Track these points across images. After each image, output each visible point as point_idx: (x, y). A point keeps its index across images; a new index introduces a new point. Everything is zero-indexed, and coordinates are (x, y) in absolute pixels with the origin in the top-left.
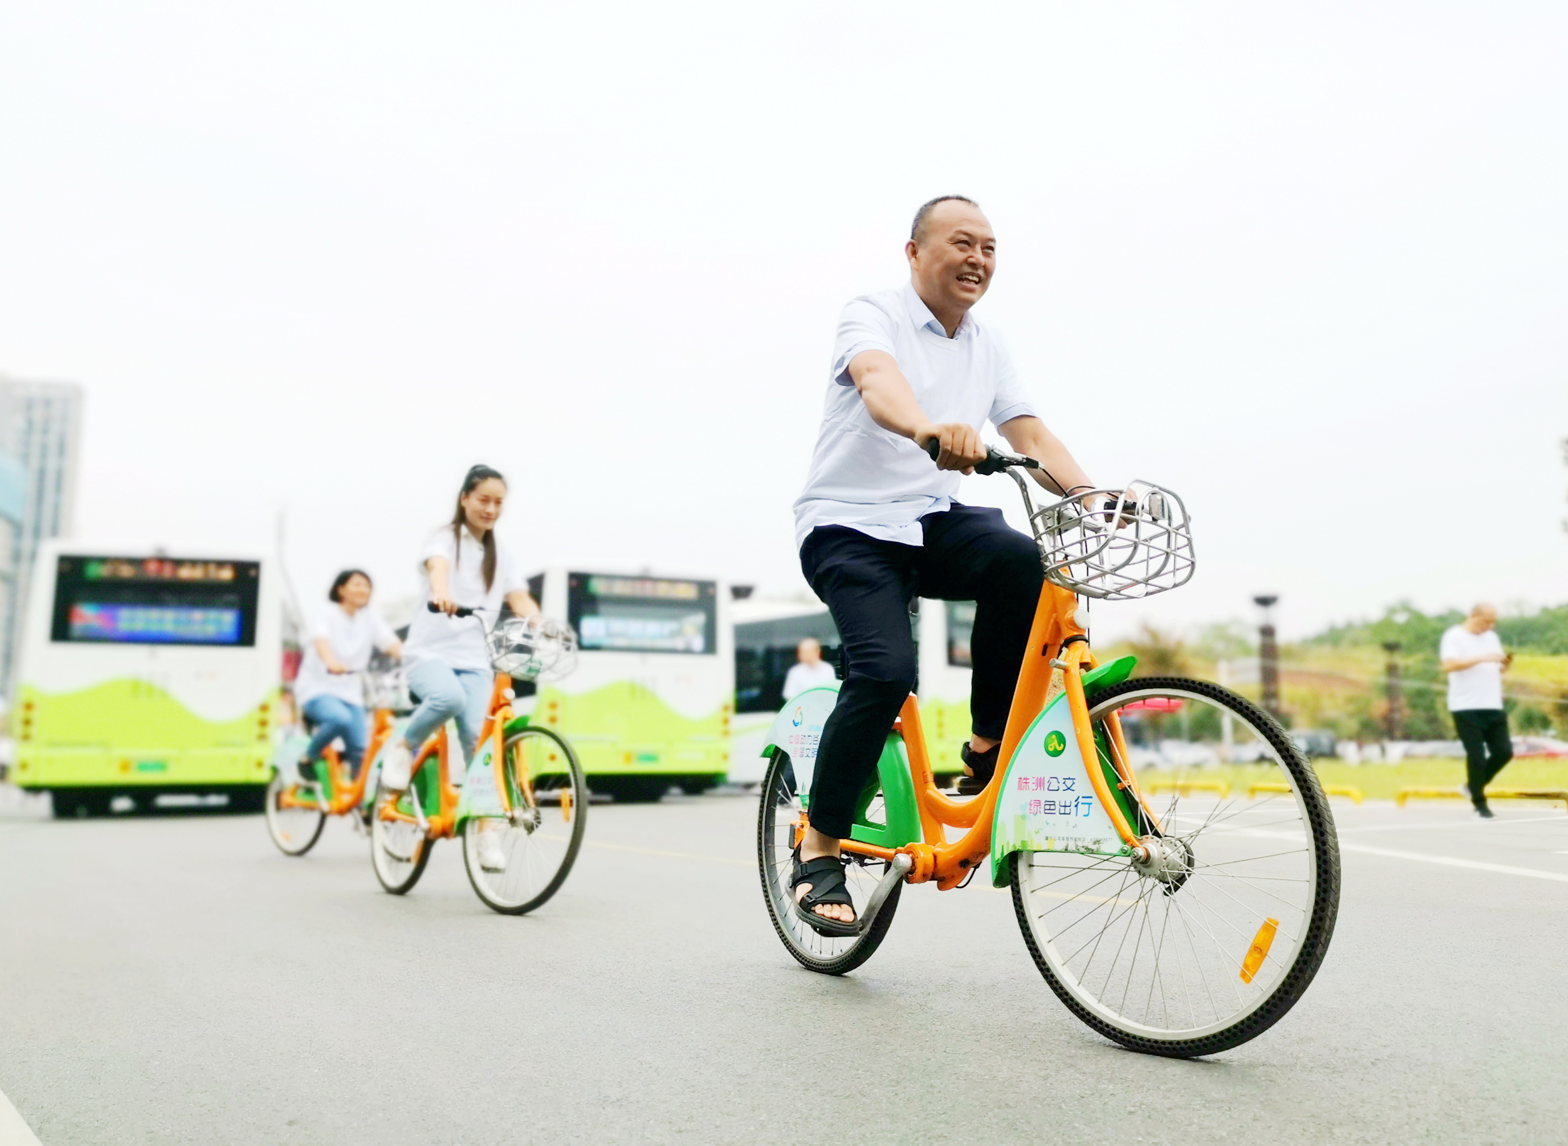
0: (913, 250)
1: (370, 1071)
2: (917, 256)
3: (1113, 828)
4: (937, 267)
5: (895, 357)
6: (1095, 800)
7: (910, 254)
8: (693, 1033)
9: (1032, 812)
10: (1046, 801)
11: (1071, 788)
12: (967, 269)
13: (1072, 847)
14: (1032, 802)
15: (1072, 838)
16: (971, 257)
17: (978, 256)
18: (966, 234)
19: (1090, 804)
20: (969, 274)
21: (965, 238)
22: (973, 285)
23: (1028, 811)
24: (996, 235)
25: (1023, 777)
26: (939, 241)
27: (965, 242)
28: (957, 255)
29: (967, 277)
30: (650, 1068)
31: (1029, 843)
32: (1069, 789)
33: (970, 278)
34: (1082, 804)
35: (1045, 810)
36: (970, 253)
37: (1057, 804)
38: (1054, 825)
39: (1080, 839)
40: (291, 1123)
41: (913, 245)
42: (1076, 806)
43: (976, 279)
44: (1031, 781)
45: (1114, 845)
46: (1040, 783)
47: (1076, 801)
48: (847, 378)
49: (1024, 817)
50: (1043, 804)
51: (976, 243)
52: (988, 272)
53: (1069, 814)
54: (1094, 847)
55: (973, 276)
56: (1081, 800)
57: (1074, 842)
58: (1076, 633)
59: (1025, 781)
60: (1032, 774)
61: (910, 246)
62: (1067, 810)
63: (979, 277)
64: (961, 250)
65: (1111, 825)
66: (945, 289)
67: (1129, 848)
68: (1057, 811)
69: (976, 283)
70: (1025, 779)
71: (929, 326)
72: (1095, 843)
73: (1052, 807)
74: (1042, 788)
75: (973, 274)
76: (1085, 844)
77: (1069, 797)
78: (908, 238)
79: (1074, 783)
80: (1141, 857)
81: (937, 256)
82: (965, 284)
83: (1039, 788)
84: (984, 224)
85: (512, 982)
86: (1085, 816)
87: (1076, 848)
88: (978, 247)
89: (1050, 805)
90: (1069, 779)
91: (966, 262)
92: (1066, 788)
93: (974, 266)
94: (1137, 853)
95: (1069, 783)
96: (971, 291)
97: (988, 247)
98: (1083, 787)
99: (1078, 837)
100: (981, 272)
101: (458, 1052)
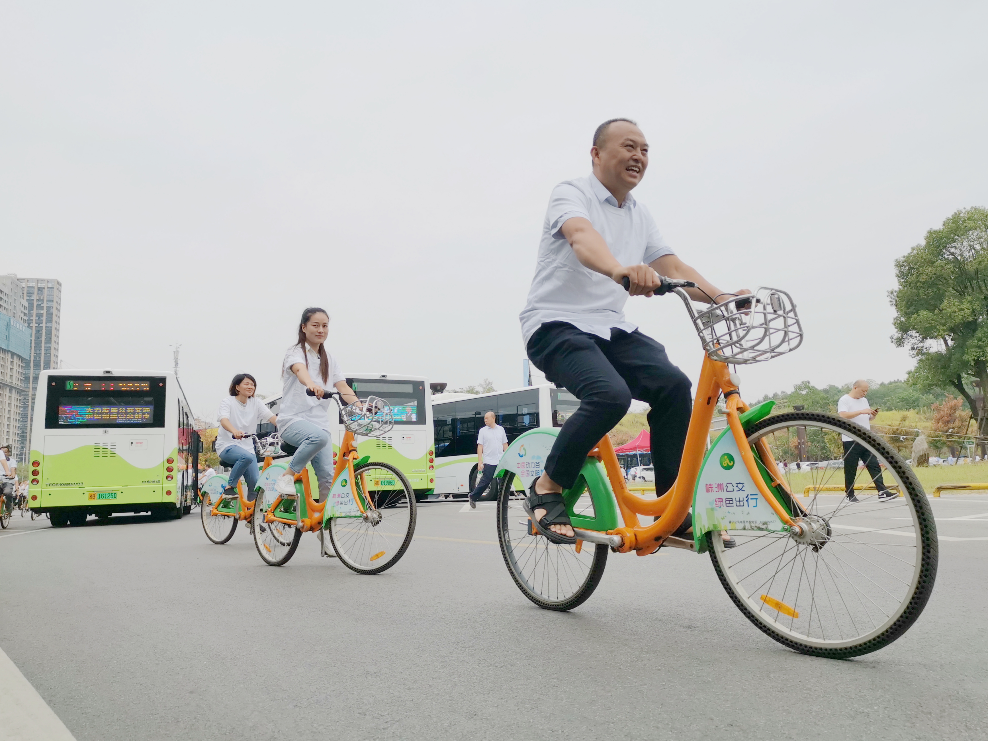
0: (596, 152)
1: (236, 662)
2: (599, 156)
3: (775, 514)
4: (614, 162)
5: (590, 221)
6: (760, 496)
7: (594, 156)
8: (416, 634)
9: (718, 506)
10: (726, 499)
11: (742, 489)
12: (632, 163)
13: (748, 526)
14: (717, 500)
15: (747, 522)
16: (635, 155)
17: (638, 154)
18: (631, 140)
19: (756, 499)
20: (633, 166)
21: (631, 143)
22: (635, 174)
23: (714, 505)
24: (648, 142)
25: (708, 484)
26: (614, 146)
27: (631, 146)
28: (626, 154)
29: (632, 168)
30: (392, 654)
31: (718, 526)
32: (741, 490)
33: (634, 169)
34: (751, 499)
35: (726, 504)
36: (634, 153)
37: (734, 500)
38: (734, 513)
39: (753, 522)
40: (192, 692)
41: (596, 150)
42: (747, 501)
43: (637, 170)
44: (714, 486)
45: (777, 525)
46: (720, 487)
47: (746, 497)
48: (560, 234)
49: (712, 509)
50: (724, 500)
51: (637, 147)
52: (644, 166)
53: (743, 506)
54: (764, 527)
55: (636, 167)
56: (750, 497)
57: (749, 524)
58: (732, 389)
59: (710, 486)
60: (714, 481)
61: (594, 151)
62: (742, 503)
63: (639, 168)
64: (629, 151)
65: (774, 512)
66: (618, 176)
67: (789, 527)
68: (734, 504)
69: (637, 173)
70: (709, 485)
71: (607, 200)
72: (763, 524)
73: (731, 502)
74: (722, 490)
75: (636, 166)
76: (757, 525)
77: (742, 495)
78: (591, 146)
79: (743, 486)
80: (797, 533)
81: (613, 155)
82: (631, 172)
83: (720, 491)
84: (641, 135)
85: (314, 610)
86: (754, 507)
87: (751, 528)
88: (639, 149)
89: (729, 501)
90: (740, 483)
91: (631, 158)
92: (739, 489)
93: (636, 161)
94: (795, 531)
95: (740, 486)
96: (635, 177)
97: (644, 150)
98: (750, 489)
99: (751, 520)
100: (640, 165)
101: (284, 650)
